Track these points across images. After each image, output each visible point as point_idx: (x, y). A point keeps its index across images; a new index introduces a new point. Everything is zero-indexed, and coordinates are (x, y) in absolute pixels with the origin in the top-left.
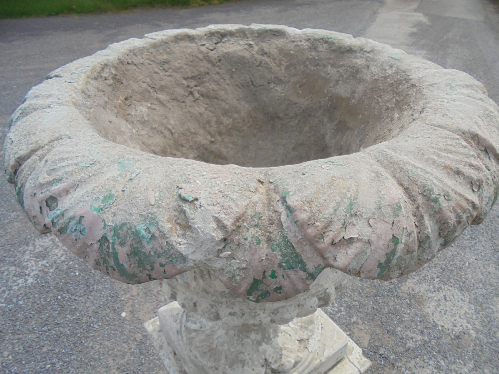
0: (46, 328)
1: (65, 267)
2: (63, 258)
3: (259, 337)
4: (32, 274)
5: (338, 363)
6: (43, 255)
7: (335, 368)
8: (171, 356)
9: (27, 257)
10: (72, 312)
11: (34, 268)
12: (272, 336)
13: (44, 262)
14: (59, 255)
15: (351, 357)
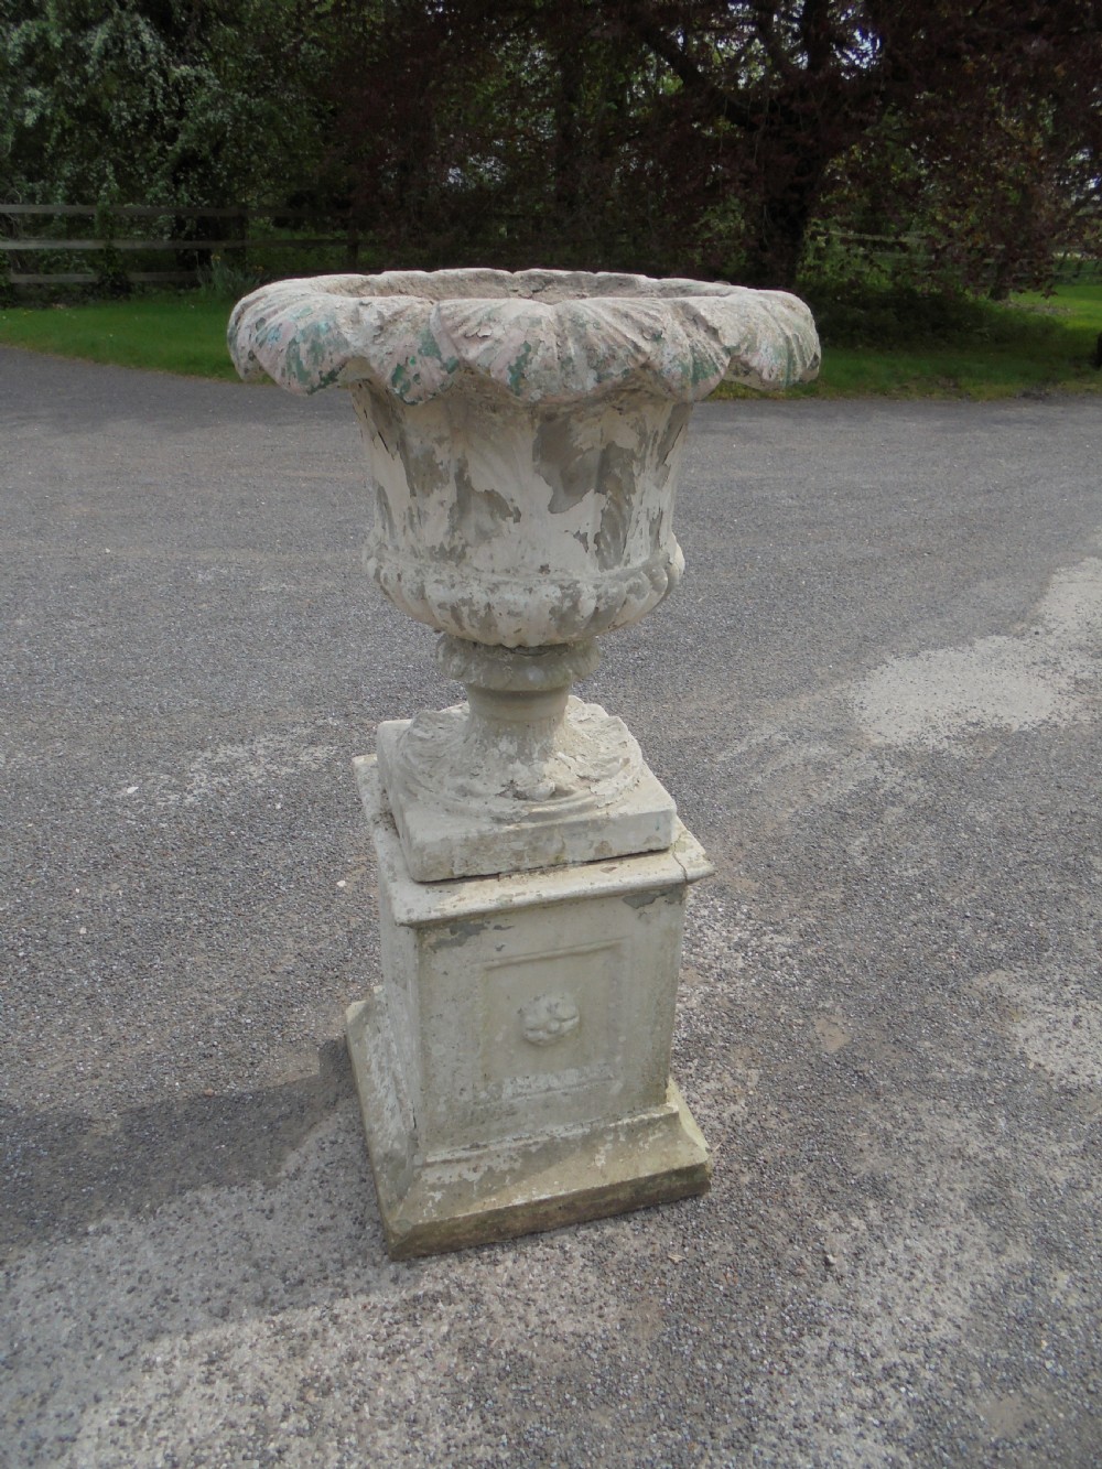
0: (194, 871)
1: (260, 794)
2: (260, 781)
3: (512, 749)
4: (195, 792)
5: (651, 852)
6: (227, 769)
7: (642, 859)
8: (377, 794)
9: (196, 766)
10: (249, 859)
11: (201, 783)
12: (535, 755)
13: (224, 780)
14: (255, 776)
15: (678, 855)
